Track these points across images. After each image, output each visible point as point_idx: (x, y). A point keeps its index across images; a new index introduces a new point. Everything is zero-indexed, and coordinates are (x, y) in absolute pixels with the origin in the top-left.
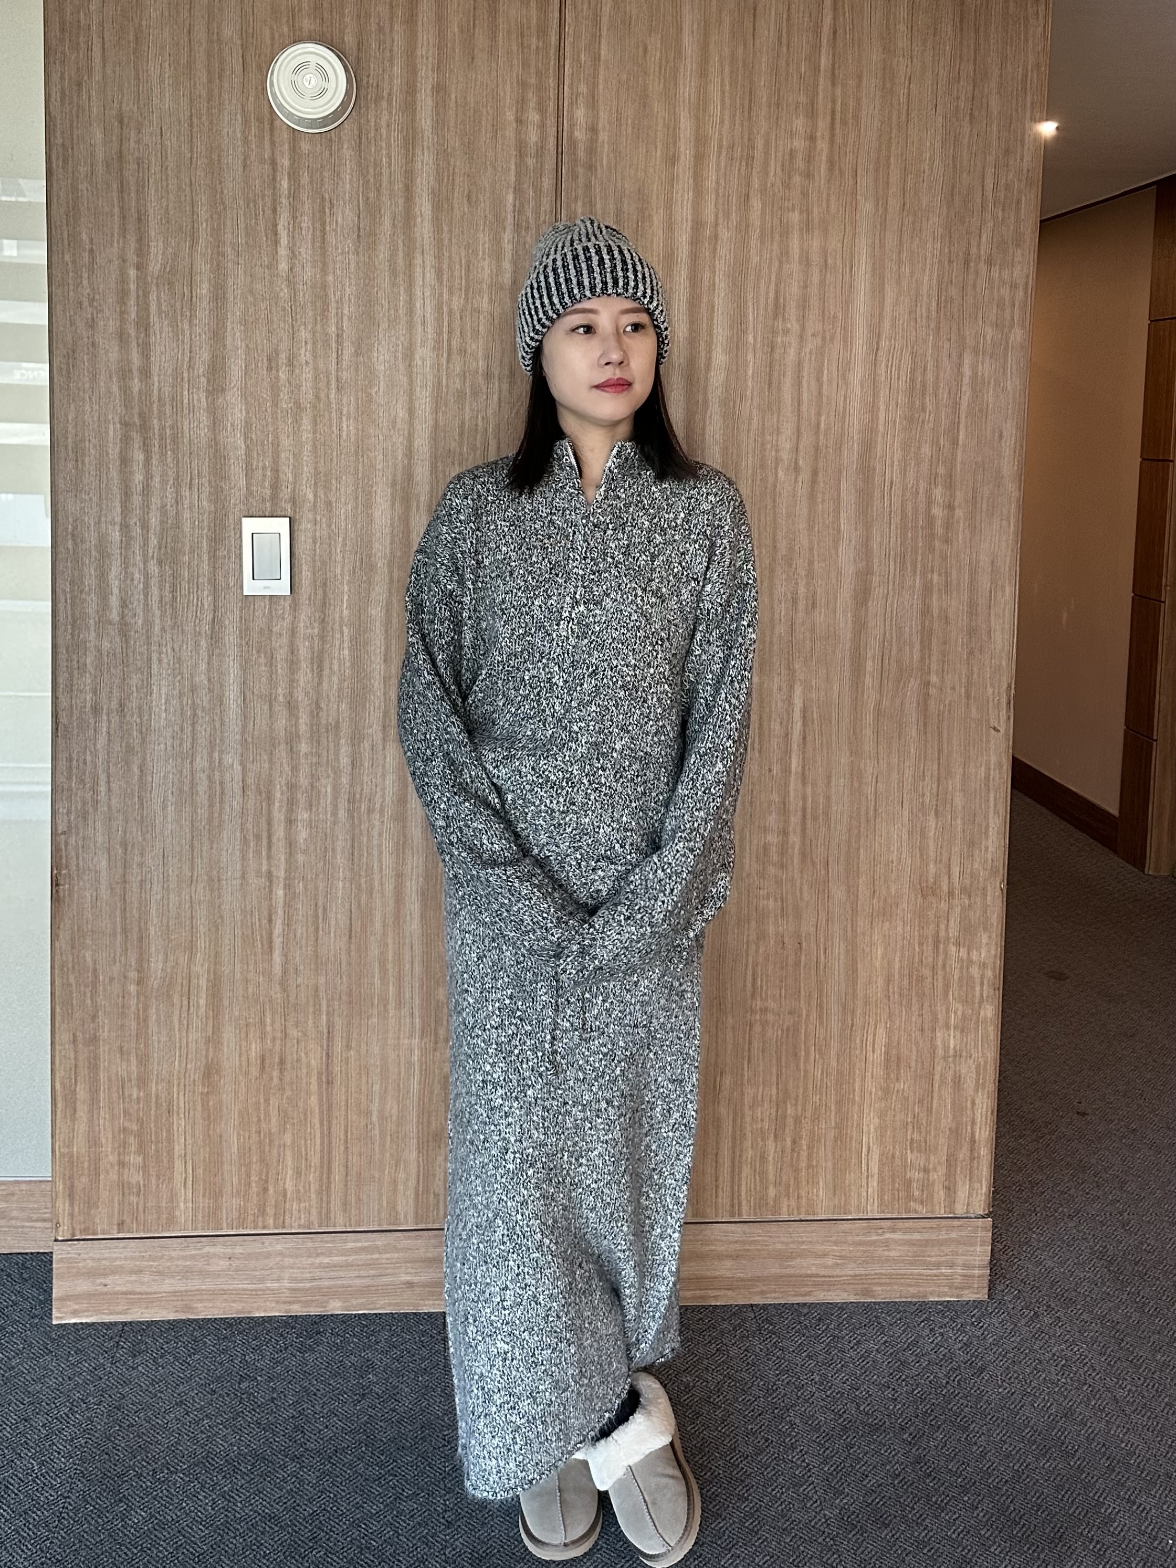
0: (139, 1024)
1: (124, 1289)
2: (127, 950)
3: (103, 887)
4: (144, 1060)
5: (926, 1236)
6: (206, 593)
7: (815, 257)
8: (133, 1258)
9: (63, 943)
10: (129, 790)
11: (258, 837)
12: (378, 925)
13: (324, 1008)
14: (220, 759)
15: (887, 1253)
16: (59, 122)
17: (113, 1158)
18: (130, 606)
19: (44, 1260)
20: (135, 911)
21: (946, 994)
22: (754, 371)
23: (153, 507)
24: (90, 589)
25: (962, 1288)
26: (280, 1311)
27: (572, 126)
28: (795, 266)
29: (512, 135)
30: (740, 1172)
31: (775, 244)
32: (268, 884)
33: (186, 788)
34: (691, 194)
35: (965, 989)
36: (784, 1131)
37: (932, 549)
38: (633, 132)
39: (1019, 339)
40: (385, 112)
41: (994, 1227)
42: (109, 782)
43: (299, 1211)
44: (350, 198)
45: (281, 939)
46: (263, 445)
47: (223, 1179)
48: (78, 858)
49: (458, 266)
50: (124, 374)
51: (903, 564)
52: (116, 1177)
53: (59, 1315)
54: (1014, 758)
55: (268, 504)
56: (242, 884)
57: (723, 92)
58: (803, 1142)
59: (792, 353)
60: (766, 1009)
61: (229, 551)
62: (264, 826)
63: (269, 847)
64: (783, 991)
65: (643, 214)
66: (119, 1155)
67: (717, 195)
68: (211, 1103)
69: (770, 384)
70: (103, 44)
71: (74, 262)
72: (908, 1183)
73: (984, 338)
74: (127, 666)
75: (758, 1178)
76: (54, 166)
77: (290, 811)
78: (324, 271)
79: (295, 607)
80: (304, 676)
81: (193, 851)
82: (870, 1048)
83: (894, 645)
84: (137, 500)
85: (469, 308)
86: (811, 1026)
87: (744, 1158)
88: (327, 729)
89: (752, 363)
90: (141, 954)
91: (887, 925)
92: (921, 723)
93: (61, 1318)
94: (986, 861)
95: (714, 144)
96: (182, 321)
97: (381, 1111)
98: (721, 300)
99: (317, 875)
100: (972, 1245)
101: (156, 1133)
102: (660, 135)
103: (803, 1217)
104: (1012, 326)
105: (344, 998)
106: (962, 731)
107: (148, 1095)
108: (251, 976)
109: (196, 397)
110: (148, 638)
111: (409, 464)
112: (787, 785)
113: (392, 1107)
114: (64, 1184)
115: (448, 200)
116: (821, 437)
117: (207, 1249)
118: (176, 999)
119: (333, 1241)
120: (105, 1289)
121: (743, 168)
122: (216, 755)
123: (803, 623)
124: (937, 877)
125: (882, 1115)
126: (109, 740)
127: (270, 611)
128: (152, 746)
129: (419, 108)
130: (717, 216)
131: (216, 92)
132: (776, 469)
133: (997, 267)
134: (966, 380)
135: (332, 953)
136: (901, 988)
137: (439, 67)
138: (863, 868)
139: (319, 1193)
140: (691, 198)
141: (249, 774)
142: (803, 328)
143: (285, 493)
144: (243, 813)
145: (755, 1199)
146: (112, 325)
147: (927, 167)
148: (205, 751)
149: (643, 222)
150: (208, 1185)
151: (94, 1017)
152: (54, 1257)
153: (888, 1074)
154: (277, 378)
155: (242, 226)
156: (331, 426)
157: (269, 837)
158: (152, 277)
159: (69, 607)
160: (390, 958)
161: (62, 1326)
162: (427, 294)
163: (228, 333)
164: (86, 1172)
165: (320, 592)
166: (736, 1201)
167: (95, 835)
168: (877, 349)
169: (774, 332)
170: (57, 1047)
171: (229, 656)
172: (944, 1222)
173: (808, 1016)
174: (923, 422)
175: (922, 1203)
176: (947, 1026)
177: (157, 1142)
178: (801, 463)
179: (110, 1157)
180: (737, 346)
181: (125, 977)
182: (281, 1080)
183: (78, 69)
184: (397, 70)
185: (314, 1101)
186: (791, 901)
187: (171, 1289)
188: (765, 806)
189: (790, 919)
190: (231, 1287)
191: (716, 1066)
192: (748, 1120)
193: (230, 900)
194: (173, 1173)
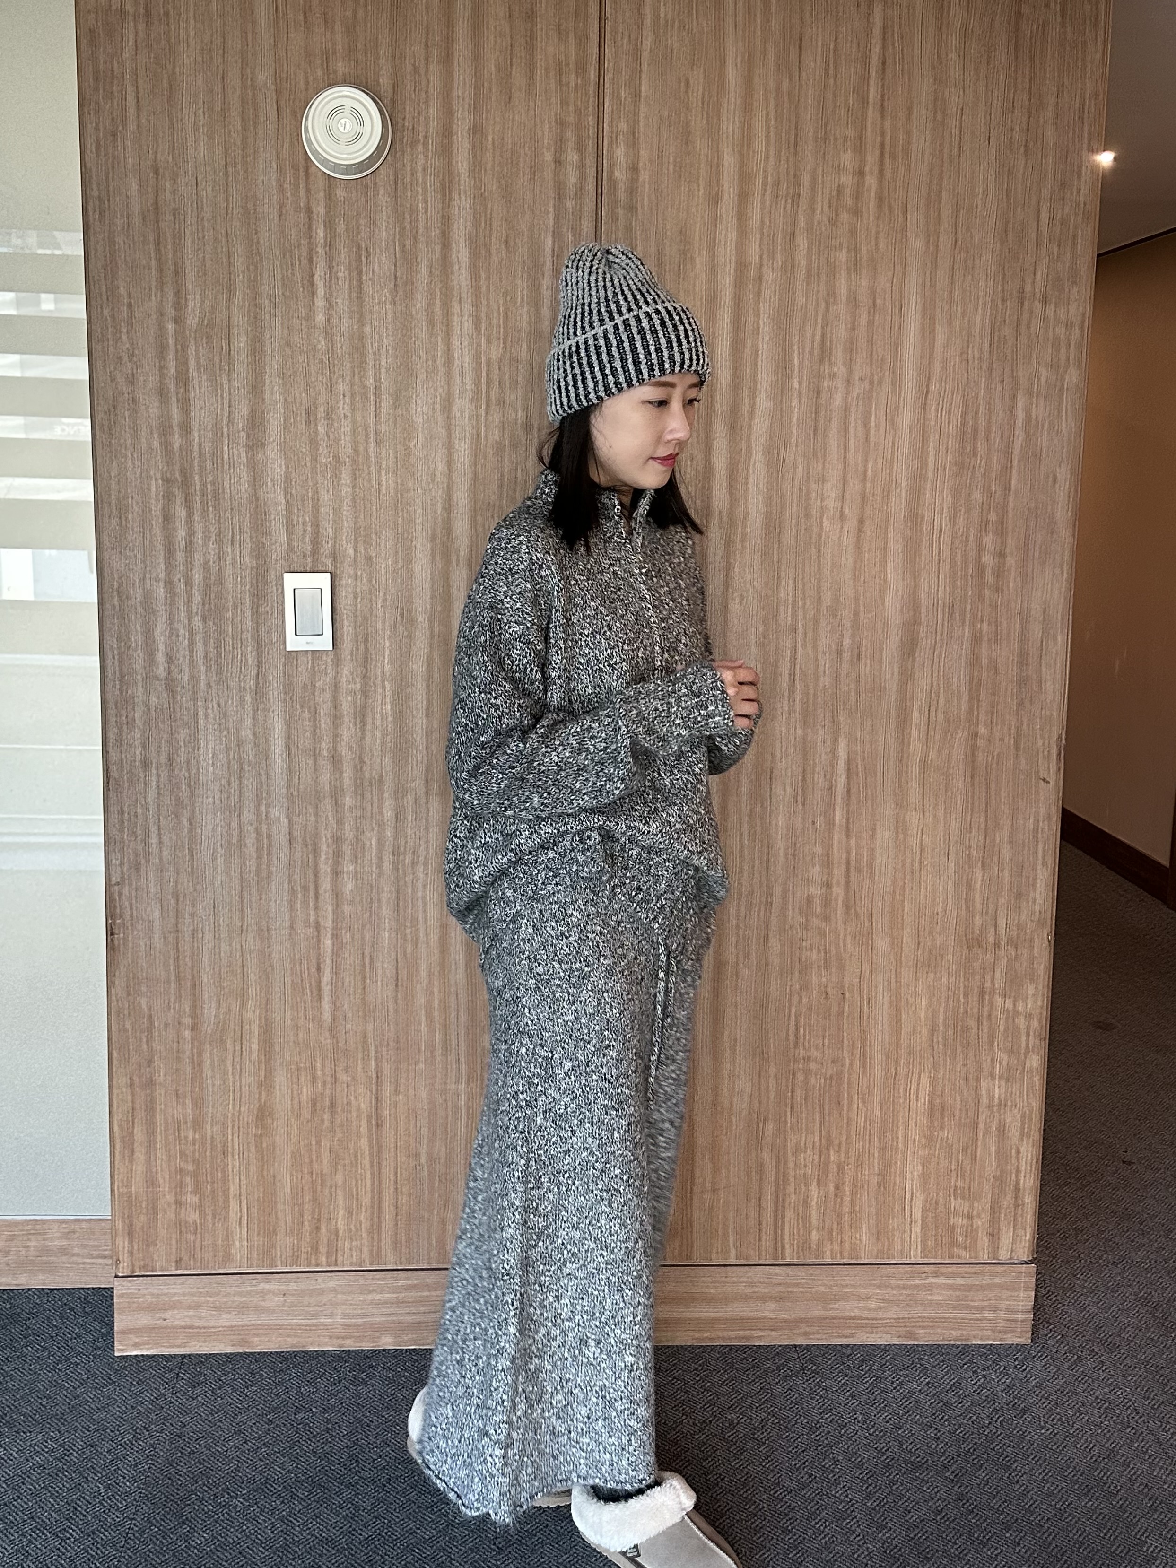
0: (193, 1068)
1: (183, 1324)
2: (180, 996)
3: (156, 936)
4: (199, 1103)
5: (969, 1281)
6: (249, 649)
7: (863, 297)
8: (192, 1295)
9: (118, 990)
10: (179, 842)
11: (305, 888)
12: (424, 974)
13: (373, 1054)
14: (267, 813)
15: (929, 1297)
16: (94, 174)
17: (170, 1198)
18: (176, 662)
19: (106, 1294)
20: (187, 959)
21: (991, 1044)
22: (798, 419)
23: (197, 563)
24: (137, 645)
25: (1005, 1332)
26: (333, 1346)
27: (612, 166)
28: (841, 308)
29: (551, 176)
30: (783, 1217)
31: (822, 285)
32: (316, 933)
33: (234, 841)
34: (734, 234)
35: (1010, 1039)
36: (827, 1176)
37: (981, 598)
38: (675, 171)
39: (1074, 380)
40: (421, 156)
41: (1038, 1273)
42: (159, 835)
43: (351, 1249)
44: (387, 245)
45: (329, 987)
46: (303, 500)
47: (277, 1218)
48: (131, 908)
49: (496, 315)
50: (165, 430)
51: (952, 614)
52: (173, 1216)
53: (121, 1348)
54: (1064, 810)
55: (309, 560)
56: (290, 935)
57: (768, 127)
58: (847, 1189)
59: (838, 400)
60: (809, 1058)
61: (272, 607)
62: (312, 876)
63: (317, 898)
64: (826, 1040)
65: (686, 256)
66: (176, 1194)
67: (762, 234)
68: (264, 1145)
69: (815, 430)
70: (138, 93)
71: (113, 316)
72: (952, 1229)
73: (1039, 379)
74: (175, 721)
75: (801, 1223)
76: (91, 219)
77: (336, 863)
78: (361, 322)
79: (337, 662)
80: (348, 731)
81: (242, 902)
82: (913, 1097)
83: (941, 695)
84: (180, 556)
85: (508, 357)
86: (855, 1076)
87: (787, 1205)
88: (371, 783)
89: (797, 408)
90: (195, 1001)
91: (932, 975)
92: (968, 774)
93: (123, 1350)
94: (1033, 913)
95: (759, 181)
96: (220, 375)
97: (430, 1155)
98: (765, 345)
99: (363, 926)
100: (1014, 1290)
101: (212, 1174)
102: (703, 172)
103: (846, 1261)
104: (1067, 366)
105: (391, 1044)
106: (1011, 783)
107: (203, 1138)
108: (301, 1022)
109: (236, 452)
110: (195, 693)
111: (449, 518)
112: (831, 838)
113: (440, 1149)
114: (124, 1221)
115: (486, 245)
116: (868, 485)
117: (262, 1286)
118: (229, 1046)
119: (384, 1279)
120: (165, 1323)
121: (789, 206)
122: (263, 808)
123: (848, 675)
124: (983, 929)
125: (926, 1162)
126: (159, 793)
127: (313, 667)
128: (200, 800)
129: (455, 151)
130: (761, 257)
131: (250, 140)
132: (821, 518)
133: (1052, 306)
134: (1020, 422)
135: (379, 1001)
136: (945, 1039)
137: (476, 108)
138: (908, 920)
139: (370, 1232)
140: (734, 239)
141: (296, 827)
142: (850, 371)
143: (326, 548)
144: (290, 865)
145: (798, 1242)
146: (152, 380)
147: (979, 202)
148: (252, 804)
149: (685, 265)
150: (262, 1224)
151: (150, 1062)
152: (115, 1292)
153: (932, 1122)
154: (316, 432)
155: (279, 277)
156: (370, 480)
157: (317, 887)
158: (190, 330)
159: (116, 664)
160: (436, 1006)
161: (124, 1357)
162: (465, 343)
163: (267, 387)
164: (145, 1211)
165: (362, 647)
166: (779, 1244)
167: (147, 886)
168: (927, 392)
169: (820, 377)
170: (115, 1091)
171: (273, 712)
172: (987, 1267)
173: (851, 1065)
174: (974, 467)
175: (966, 1248)
176: (992, 1076)
177: (213, 1183)
178: (847, 511)
179: (168, 1197)
180: (782, 392)
181: (179, 1023)
182: (332, 1122)
183: (113, 119)
184: (433, 111)
185: (364, 1143)
186: (834, 952)
187: (228, 1324)
188: (808, 858)
189: (834, 970)
190: (286, 1322)
191: (758, 1112)
192: (791, 1165)
193: (279, 950)
194: (228, 1213)
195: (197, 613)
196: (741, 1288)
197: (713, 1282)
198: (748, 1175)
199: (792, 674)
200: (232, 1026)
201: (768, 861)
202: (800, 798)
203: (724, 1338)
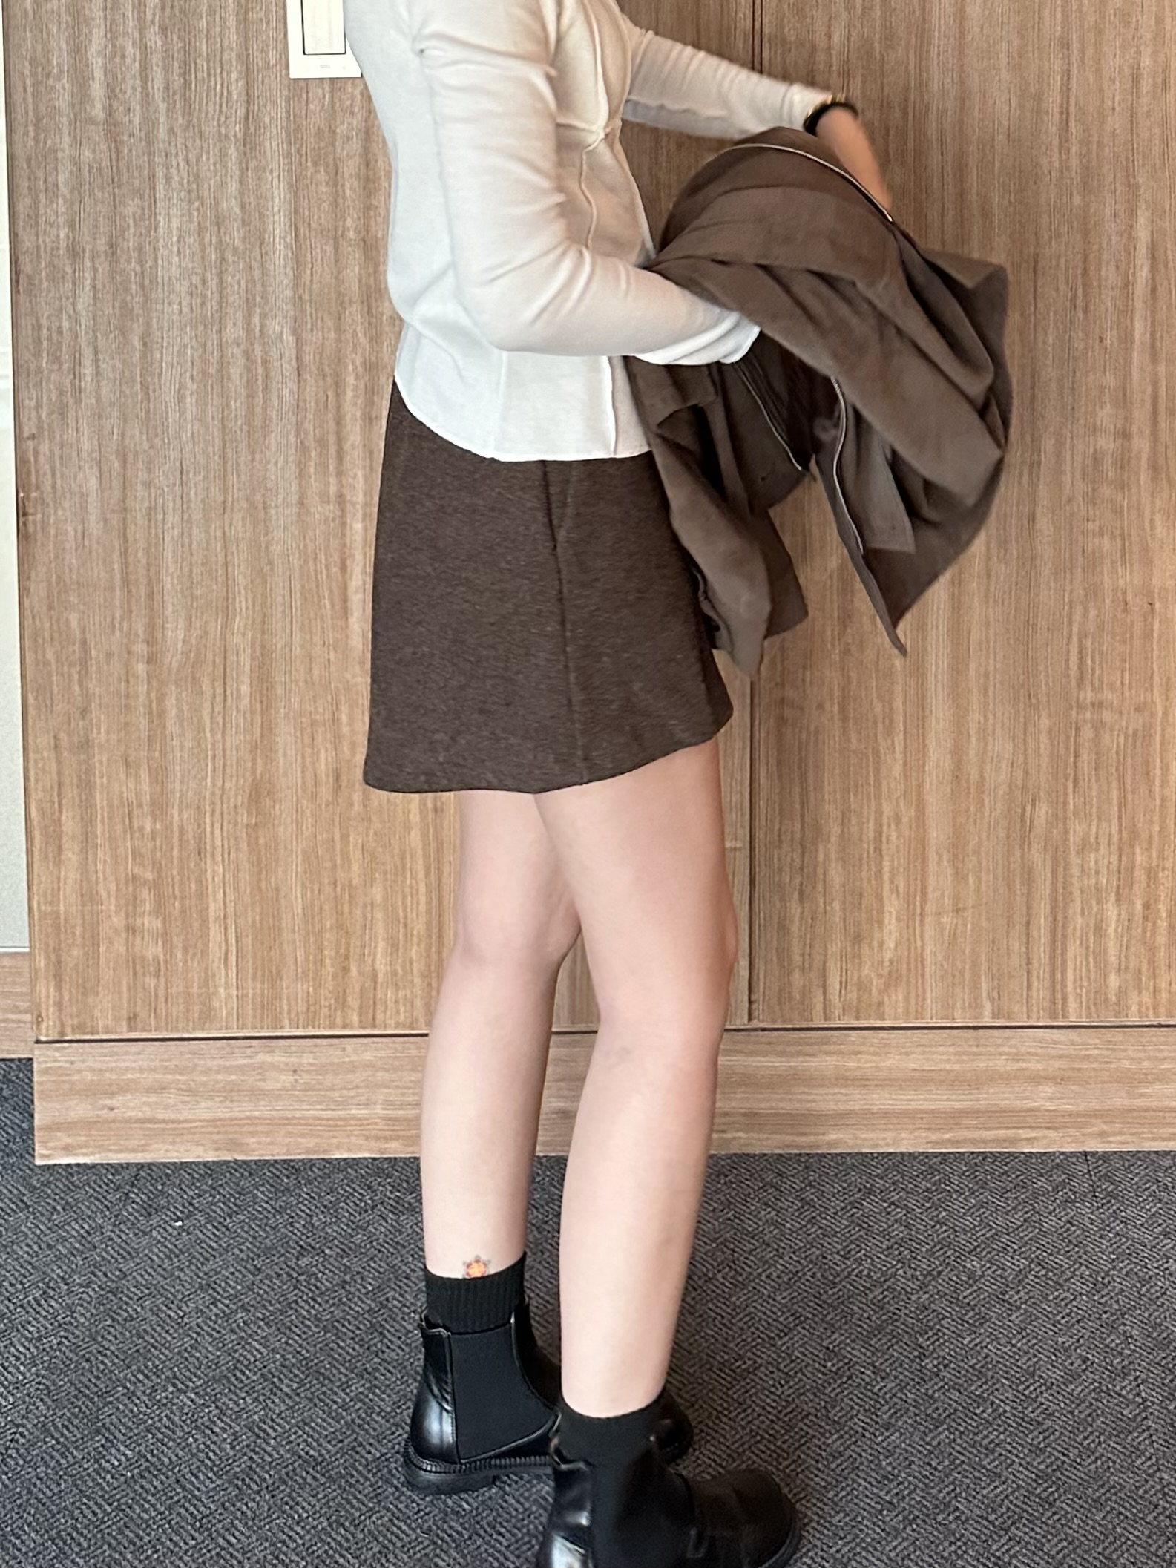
0: (151, 721)
1: (140, 1115)
2: (131, 612)
3: (92, 518)
4: (160, 776)
6: (234, 76)
8: (153, 1069)
10: (127, 373)
11: (322, 443)
14: (262, 326)
17: (119, 921)
18: (120, 96)
19: (22, 1069)
20: (140, 554)
24: (61, 72)
26: (370, 1151)
30: (1064, 951)
32: (338, 513)
33: (212, 370)
36: (1131, 889)
42: (96, 361)
43: (397, 1002)
47: (282, 954)
48: (54, 475)
52: (123, 950)
53: (45, 1152)
56: (299, 515)
58: (1161, 906)
60: (1101, 704)
61: (268, 11)
62: (332, 424)
63: (340, 457)
64: (1127, 676)
66: (127, 916)
68: (261, 841)
74: (119, 187)
75: (1091, 960)
81: (225, 463)
87: (1070, 930)
90: (152, 618)
93: (46, 1156)
101: (181, 883)
103: (1163, 1021)
107: (168, 828)
108: (317, 650)
110: (150, 143)
112: (1128, 362)
114: (47, 958)
117: (261, 1056)
118: (207, 687)
120: (112, 1115)
122: (256, 320)
123: (1148, 114)
126: (95, 298)
127: (332, 103)
128: (160, 307)
139: (426, 976)
141: (307, 349)
144: (299, 407)
145: (1088, 992)
148: (239, 315)
150: (259, 963)
151: (84, 712)
152: (35, 1065)
157: (340, 442)
159: (30, 99)
161: (49, 1167)
164: (79, 941)
166: (1059, 996)
167: (78, 440)
170: (31, 755)
171: (271, 171)
177: (183, 898)
179: (115, 919)
181: (129, 652)
182: (365, 806)
185: (415, 837)
186: (1135, 539)
187: (208, 1116)
188: (1094, 393)
189: (1136, 567)
190: (298, 1114)
191: (1024, 789)
192: (1075, 871)
193: (282, 537)
194: (207, 944)
195: (153, 22)
196: (1001, 1064)
197: (956, 1054)
198: (1010, 886)
199: (1065, 112)
200: (210, 656)
201: (1033, 397)
202: (1079, 302)
203: (974, 1141)
